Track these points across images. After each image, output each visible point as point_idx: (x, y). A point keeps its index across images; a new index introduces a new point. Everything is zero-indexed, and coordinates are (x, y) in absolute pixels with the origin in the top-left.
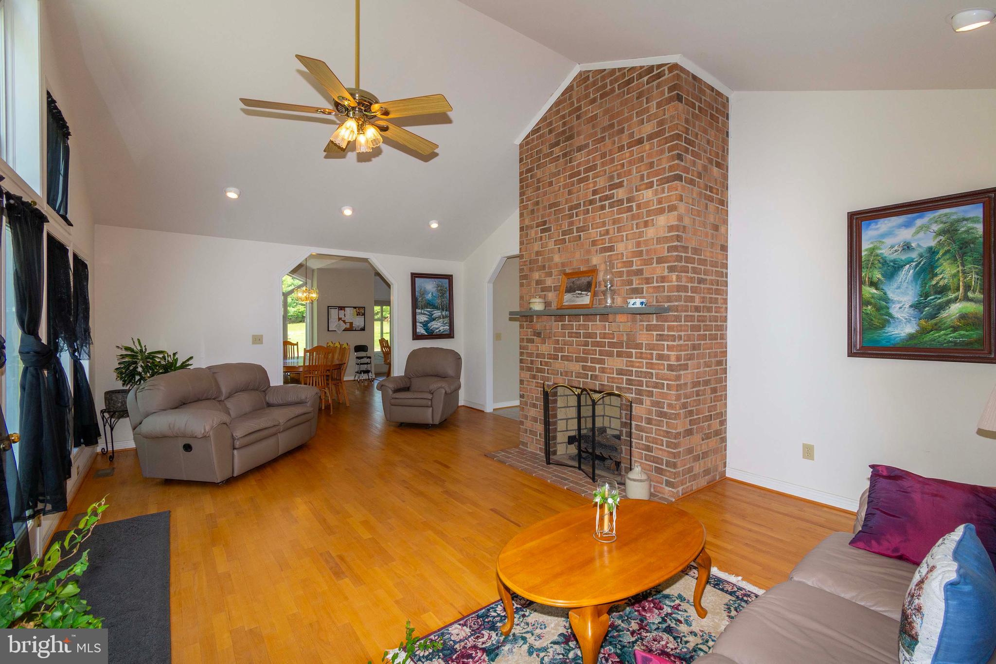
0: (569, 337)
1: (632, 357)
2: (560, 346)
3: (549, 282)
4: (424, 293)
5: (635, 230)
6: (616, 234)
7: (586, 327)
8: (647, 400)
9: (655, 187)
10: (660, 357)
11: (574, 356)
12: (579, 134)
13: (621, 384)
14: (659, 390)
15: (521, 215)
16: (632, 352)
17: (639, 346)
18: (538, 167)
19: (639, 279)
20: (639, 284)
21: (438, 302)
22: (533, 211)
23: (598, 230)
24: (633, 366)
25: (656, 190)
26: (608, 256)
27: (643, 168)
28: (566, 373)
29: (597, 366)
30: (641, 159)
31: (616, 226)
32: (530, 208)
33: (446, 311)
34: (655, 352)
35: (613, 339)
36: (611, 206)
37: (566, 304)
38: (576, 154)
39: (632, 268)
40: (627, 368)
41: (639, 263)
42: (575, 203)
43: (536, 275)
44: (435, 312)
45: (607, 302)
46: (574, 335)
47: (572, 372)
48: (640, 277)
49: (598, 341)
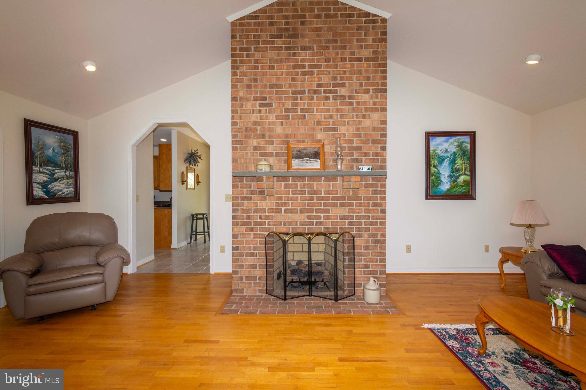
0: (293, 194)
1: (353, 206)
2: (283, 201)
3: (269, 148)
4: (43, 147)
5: (355, 119)
6: (339, 120)
7: (311, 186)
8: (365, 234)
9: (371, 93)
10: (375, 205)
11: (299, 208)
12: (303, 36)
13: (344, 226)
14: (373, 227)
15: (234, 86)
16: (353, 203)
17: (359, 198)
18: (256, 49)
19: (359, 153)
20: (359, 156)
21: (61, 159)
22: (249, 86)
23: (323, 114)
24: (354, 213)
25: (372, 96)
26: (332, 134)
27: (361, 78)
28: (290, 223)
29: (322, 215)
30: (360, 72)
31: (339, 114)
32: (245, 82)
33: (71, 170)
34: (371, 202)
35: (337, 194)
36: (335, 98)
38: (299, 51)
39: (353, 145)
40: (349, 214)
41: (358, 142)
42: (299, 89)
43: (254, 142)
44: (58, 171)
45: (337, 168)
46: (298, 192)
47: (297, 222)
48: (360, 151)
49: (323, 197)
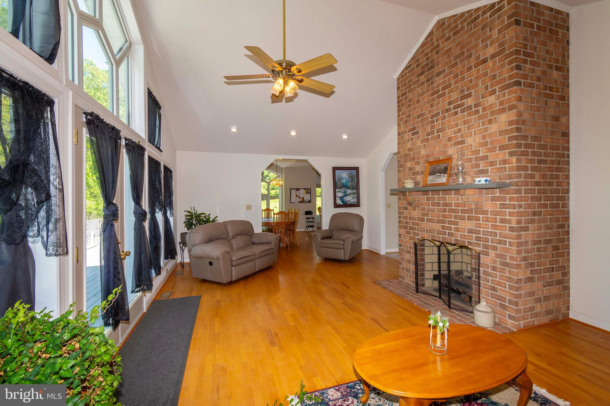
0: (432, 206)
1: (479, 220)
2: (426, 212)
3: (418, 168)
4: (341, 179)
5: (481, 127)
6: (466, 132)
7: (444, 199)
8: (492, 253)
9: (497, 93)
10: (503, 221)
11: (436, 219)
12: (438, 64)
13: (471, 240)
14: (501, 246)
15: (399, 125)
16: (479, 217)
17: (485, 212)
18: (410, 91)
19: (485, 163)
20: (485, 167)
21: (350, 184)
22: (406, 122)
23: (453, 130)
24: (480, 227)
25: (499, 95)
26: (461, 147)
27: (487, 80)
28: (430, 231)
29: (453, 226)
30: (486, 74)
31: (466, 126)
32: (404, 119)
33: (355, 190)
34: (498, 217)
35: (465, 207)
36: (462, 111)
37: (429, 183)
38: (436, 79)
39: (479, 155)
40: (476, 229)
41: (484, 151)
42: (436, 112)
43: (409, 165)
44: (348, 190)
45: (459, 181)
46: (435, 204)
47: (435, 230)
48: (486, 161)
49: (453, 209)
